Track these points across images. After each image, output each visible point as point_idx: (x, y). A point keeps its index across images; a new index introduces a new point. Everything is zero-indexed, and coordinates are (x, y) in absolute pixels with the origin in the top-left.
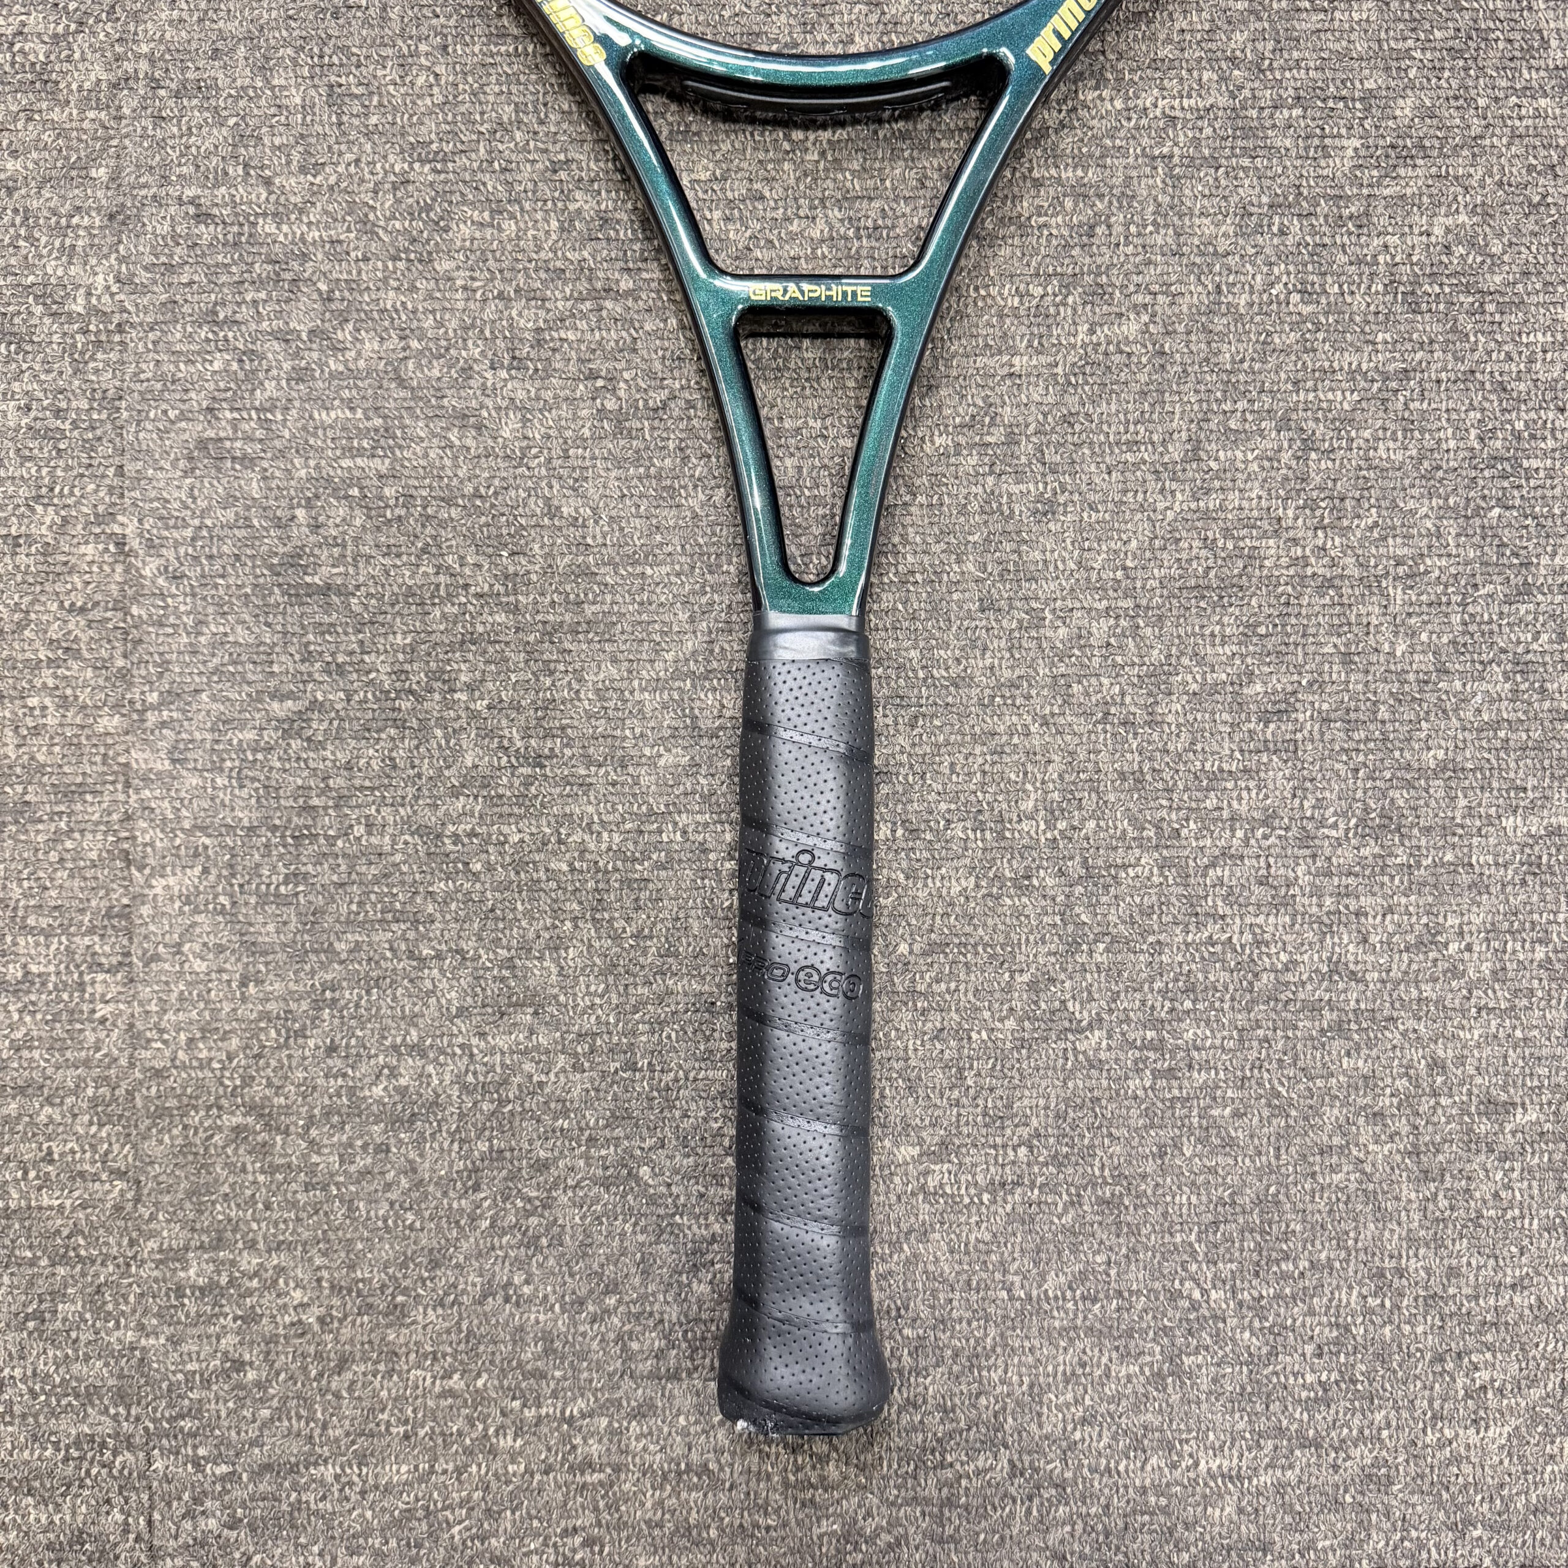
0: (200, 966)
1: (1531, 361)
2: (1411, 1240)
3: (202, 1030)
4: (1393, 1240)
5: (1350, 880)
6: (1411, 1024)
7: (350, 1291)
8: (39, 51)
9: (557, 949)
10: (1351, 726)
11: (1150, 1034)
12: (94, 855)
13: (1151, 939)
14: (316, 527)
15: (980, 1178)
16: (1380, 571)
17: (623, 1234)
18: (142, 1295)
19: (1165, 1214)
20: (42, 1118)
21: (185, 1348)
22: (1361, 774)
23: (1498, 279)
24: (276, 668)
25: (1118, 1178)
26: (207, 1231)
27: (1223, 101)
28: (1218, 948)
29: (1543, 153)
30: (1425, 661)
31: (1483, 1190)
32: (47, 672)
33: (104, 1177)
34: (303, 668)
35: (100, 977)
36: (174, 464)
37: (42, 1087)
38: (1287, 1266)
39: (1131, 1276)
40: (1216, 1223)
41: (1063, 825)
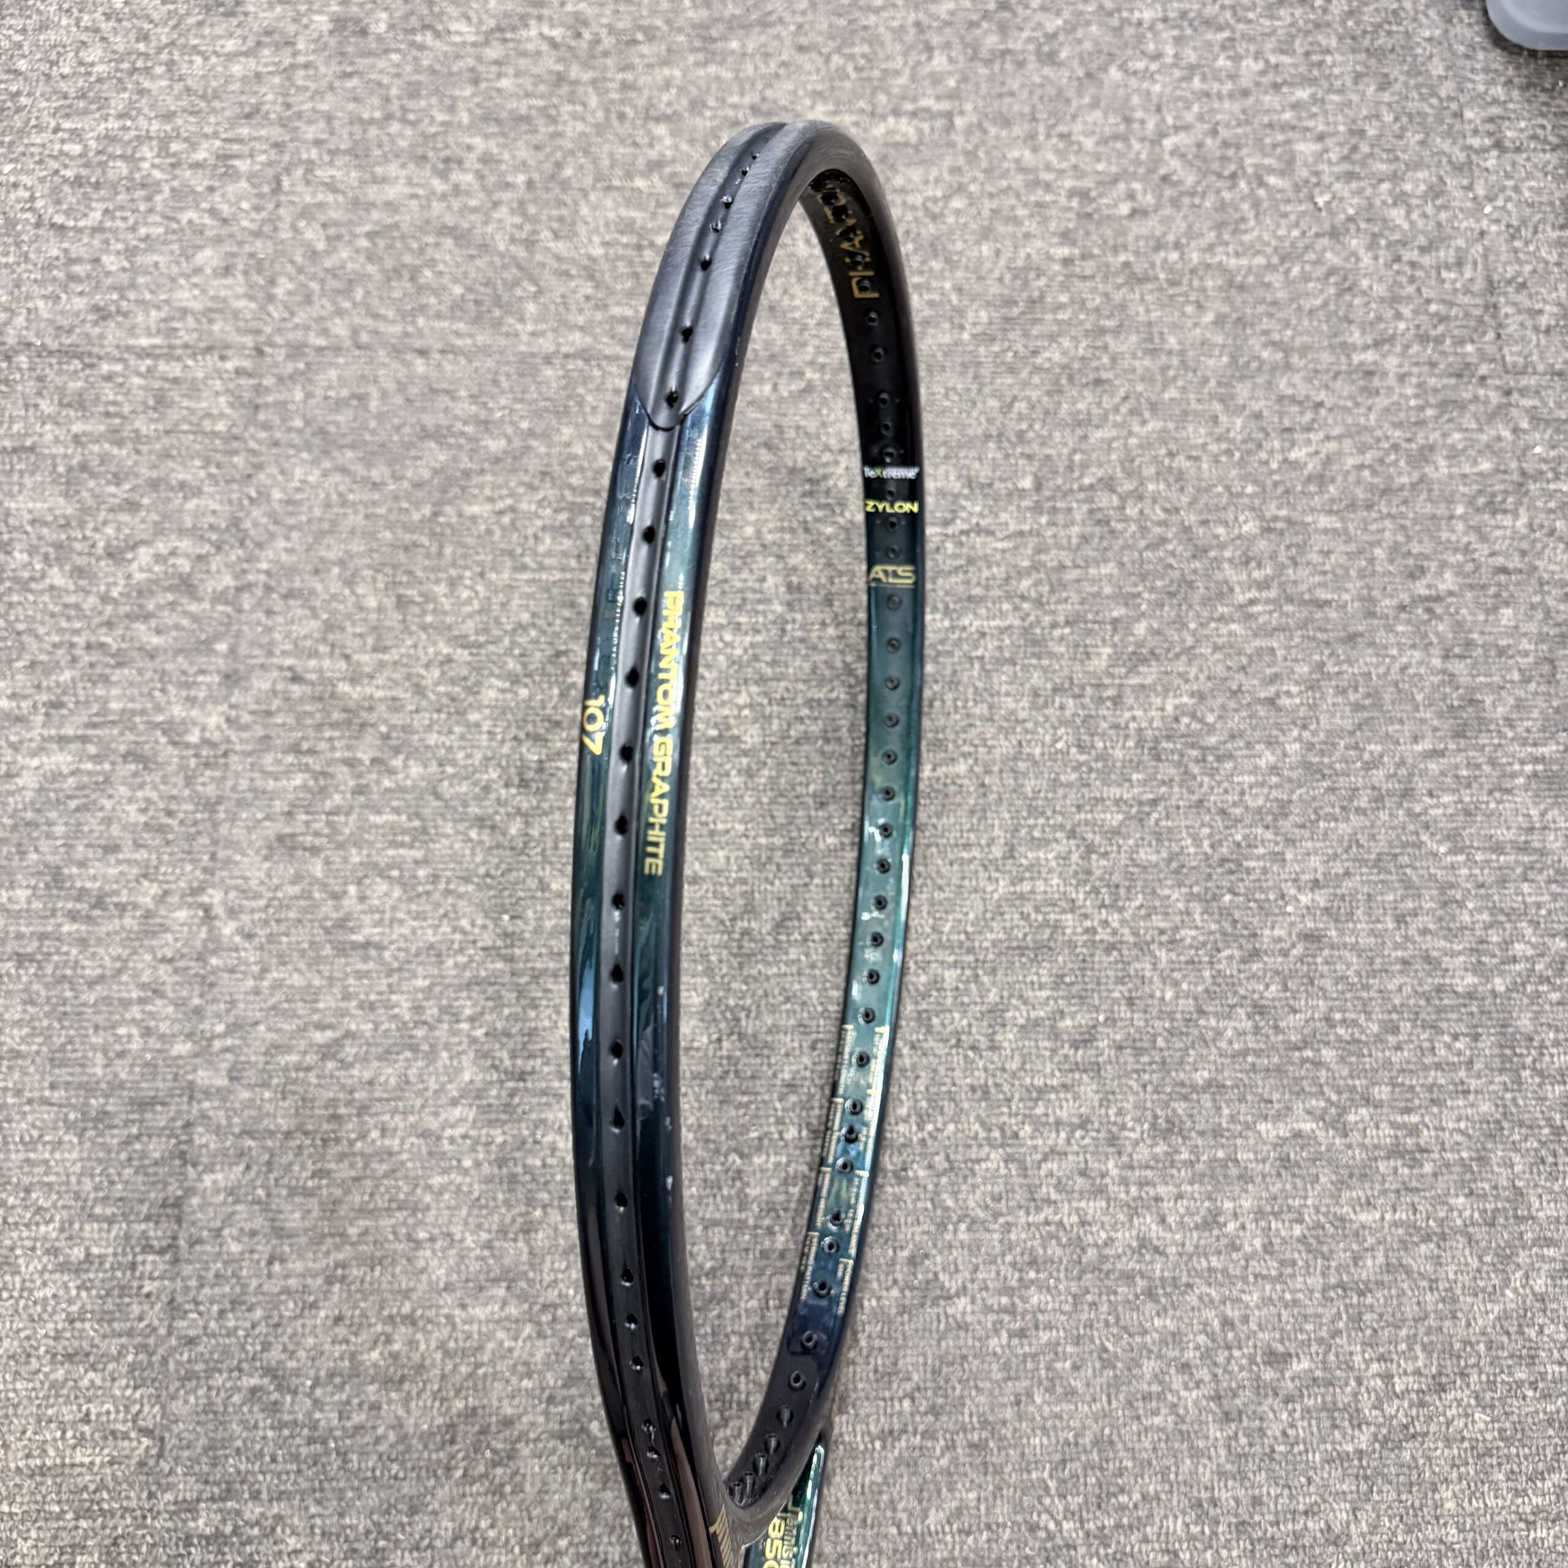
0: (235, 1248)
3: (233, 1302)
4: (1206, 1475)
5: (1149, 1173)
6: (1205, 1289)
7: (338, 1536)
10: (1138, 1052)
11: (1005, 1300)
12: (157, 1155)
13: (1001, 1220)
15: (872, 1428)
16: (1148, 938)
17: (574, 1482)
18: (154, 1545)
19: (1023, 1454)
20: (86, 1382)
22: (1149, 1088)
23: (1213, 740)
25: (984, 1424)
26: (215, 1483)
28: (1053, 1228)
30: (1186, 1005)
31: (1274, 1430)
32: (136, 1008)
33: (133, 1435)
35: (150, 1258)
37: (87, 1355)
38: (1123, 1499)
39: (998, 1511)
40: (1064, 1462)
41: (930, 1127)
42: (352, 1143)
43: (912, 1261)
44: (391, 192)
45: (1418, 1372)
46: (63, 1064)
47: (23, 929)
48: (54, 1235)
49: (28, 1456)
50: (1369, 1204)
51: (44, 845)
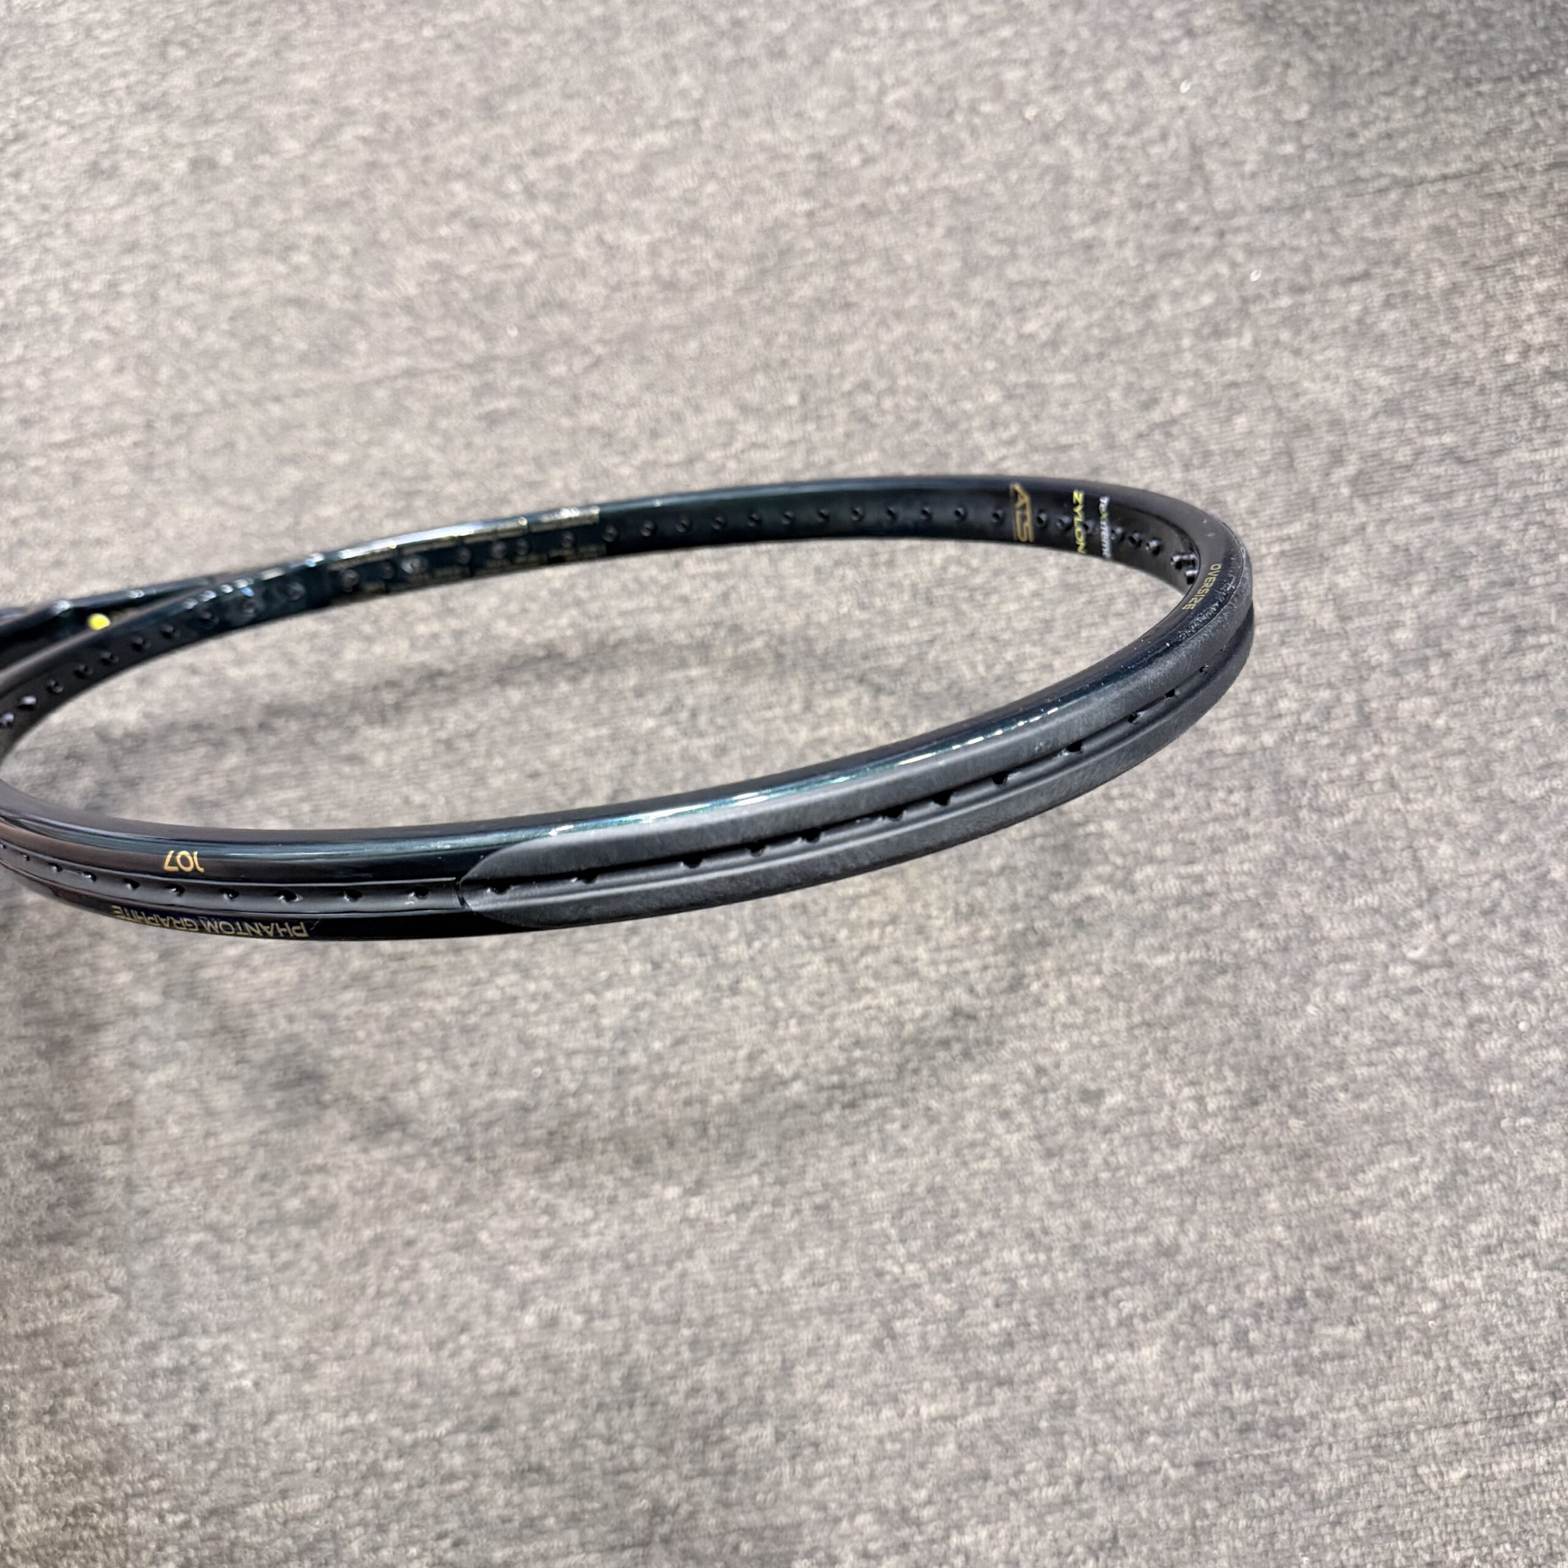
44: (245, 282)
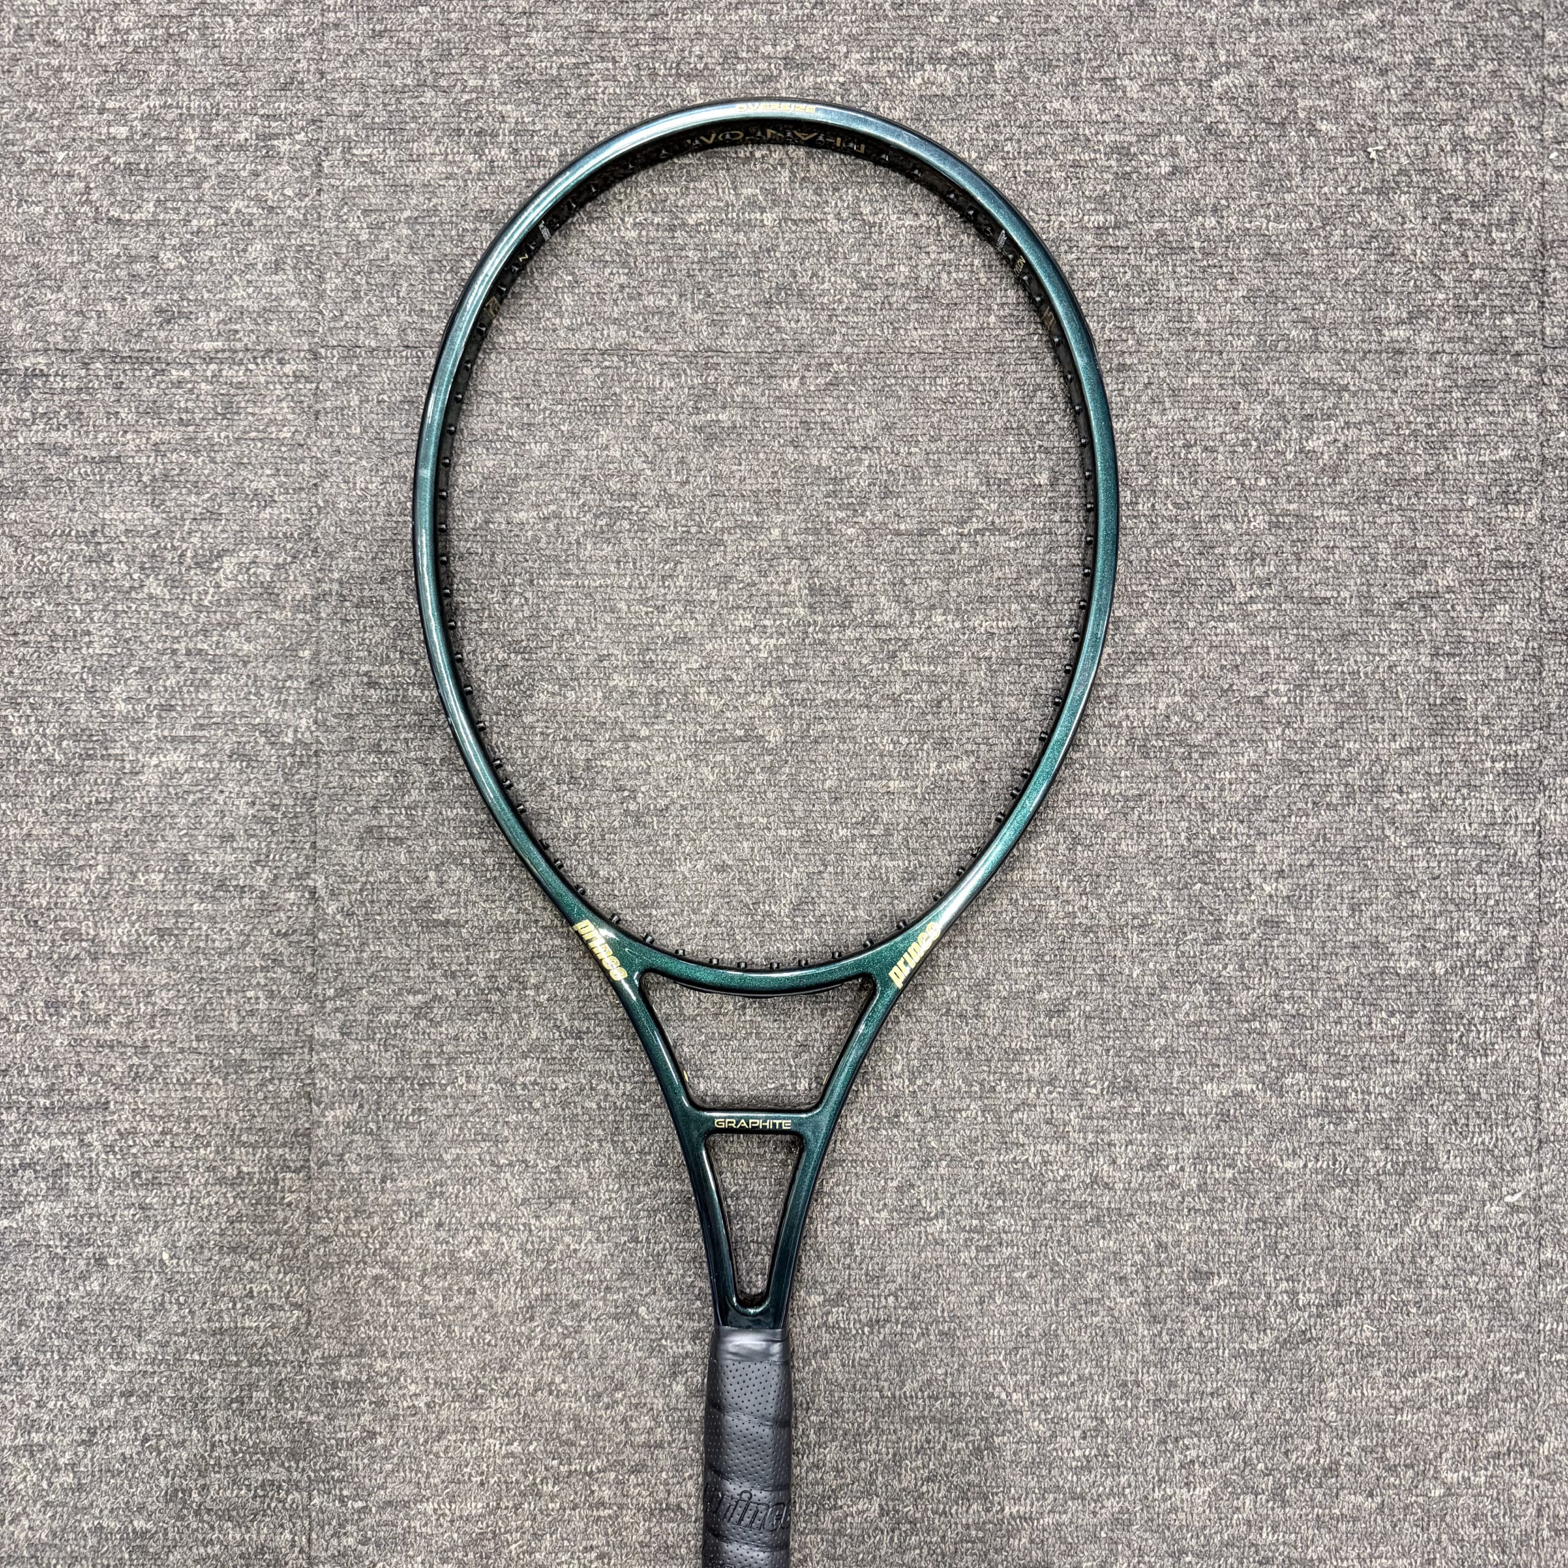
0: (354, 1169)
1: (1222, 790)
2: (1144, 1361)
3: (355, 1211)
4: (1132, 1363)
5: (1105, 1122)
6: (1144, 1218)
7: (447, 1386)
8: (266, 575)
9: (588, 1160)
10: (1105, 1021)
11: (975, 1222)
12: (287, 1095)
13: (977, 1159)
14: (441, 883)
15: (863, 1317)
16: (1123, 922)
17: (627, 1351)
18: (309, 1387)
19: (983, 1342)
20: (247, 1268)
21: (337, 1423)
22: (1112, 1052)
23: (1200, 738)
24: (412, 974)
25: (952, 1319)
26: (354, 1345)
27: (1023, 623)
28: (1020, 1165)
29: (1231, 657)
30: (1151, 981)
31: (1192, 1330)
32: (260, 975)
33: (287, 1308)
34: (430, 973)
35: (288, 1175)
36: (350, 843)
37: (246, 1248)
38: (1063, 1378)
39: (961, 1383)
40: (1016, 1349)
41: (919, 1082)
42: (443, 1087)
43: (899, 1189)
45: (1320, 1291)
46: (206, 1020)
47: (160, 908)
48: (211, 1156)
49: (209, 1320)
50: (1294, 1153)
51: (170, 835)
